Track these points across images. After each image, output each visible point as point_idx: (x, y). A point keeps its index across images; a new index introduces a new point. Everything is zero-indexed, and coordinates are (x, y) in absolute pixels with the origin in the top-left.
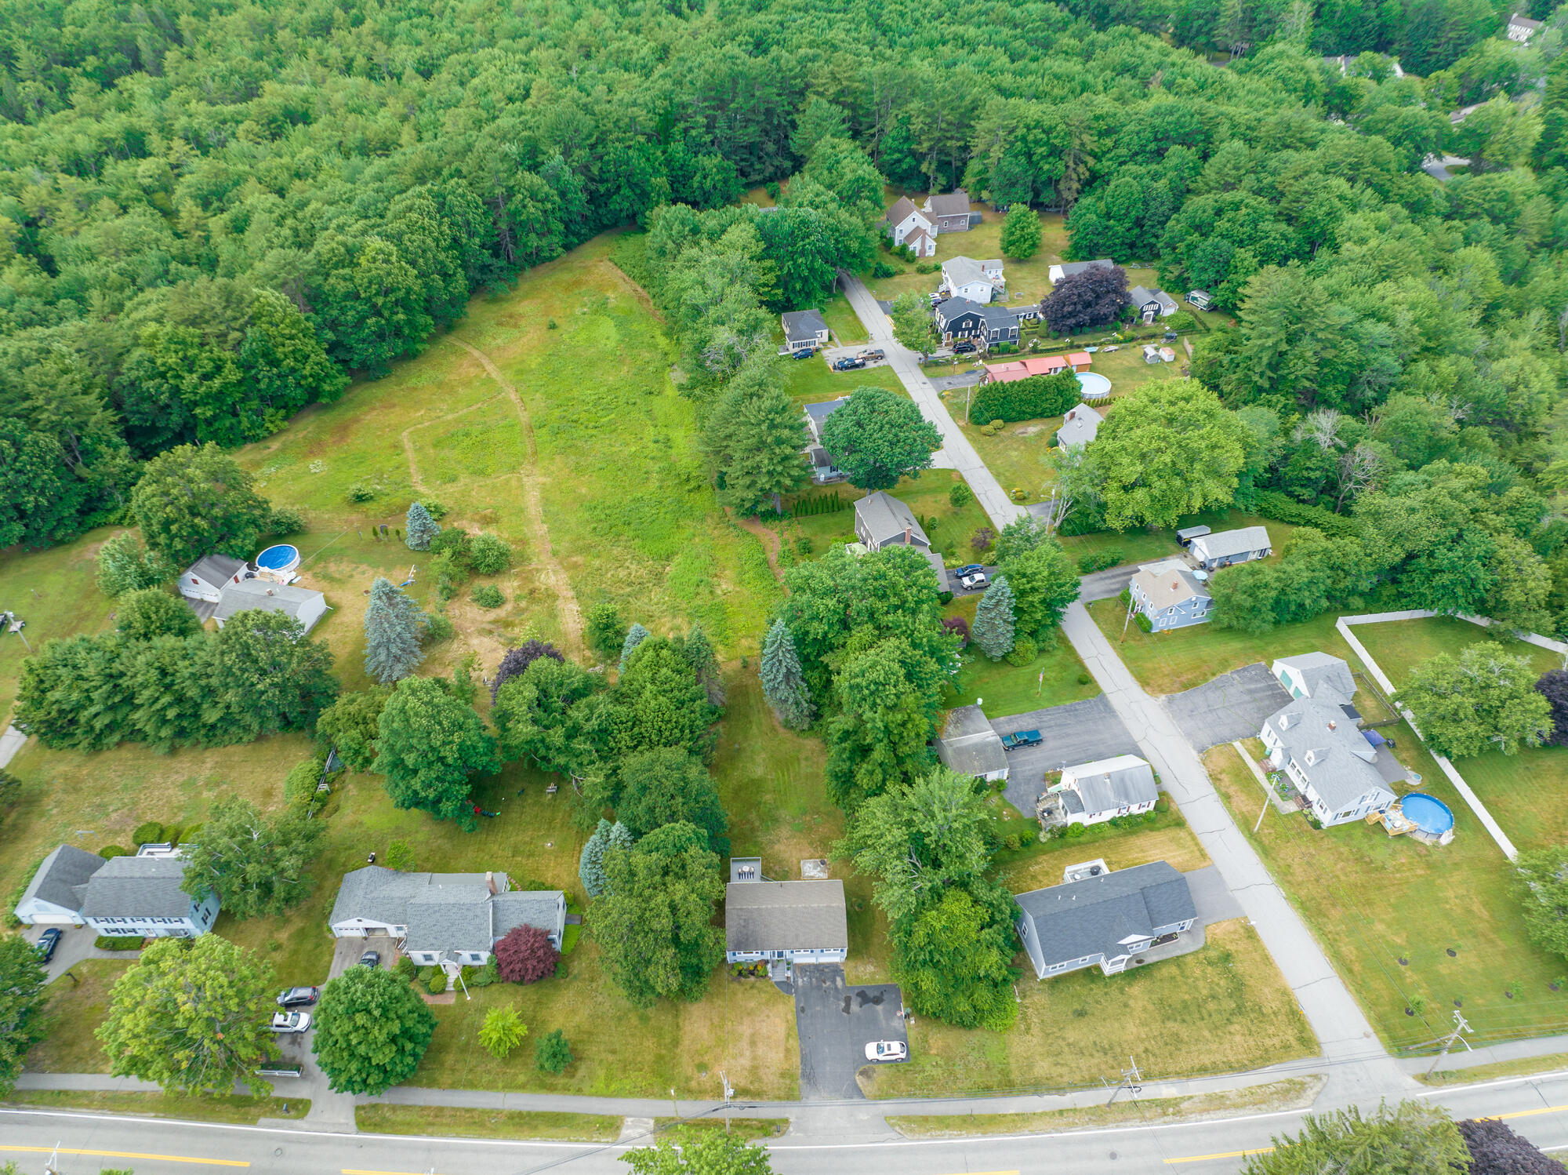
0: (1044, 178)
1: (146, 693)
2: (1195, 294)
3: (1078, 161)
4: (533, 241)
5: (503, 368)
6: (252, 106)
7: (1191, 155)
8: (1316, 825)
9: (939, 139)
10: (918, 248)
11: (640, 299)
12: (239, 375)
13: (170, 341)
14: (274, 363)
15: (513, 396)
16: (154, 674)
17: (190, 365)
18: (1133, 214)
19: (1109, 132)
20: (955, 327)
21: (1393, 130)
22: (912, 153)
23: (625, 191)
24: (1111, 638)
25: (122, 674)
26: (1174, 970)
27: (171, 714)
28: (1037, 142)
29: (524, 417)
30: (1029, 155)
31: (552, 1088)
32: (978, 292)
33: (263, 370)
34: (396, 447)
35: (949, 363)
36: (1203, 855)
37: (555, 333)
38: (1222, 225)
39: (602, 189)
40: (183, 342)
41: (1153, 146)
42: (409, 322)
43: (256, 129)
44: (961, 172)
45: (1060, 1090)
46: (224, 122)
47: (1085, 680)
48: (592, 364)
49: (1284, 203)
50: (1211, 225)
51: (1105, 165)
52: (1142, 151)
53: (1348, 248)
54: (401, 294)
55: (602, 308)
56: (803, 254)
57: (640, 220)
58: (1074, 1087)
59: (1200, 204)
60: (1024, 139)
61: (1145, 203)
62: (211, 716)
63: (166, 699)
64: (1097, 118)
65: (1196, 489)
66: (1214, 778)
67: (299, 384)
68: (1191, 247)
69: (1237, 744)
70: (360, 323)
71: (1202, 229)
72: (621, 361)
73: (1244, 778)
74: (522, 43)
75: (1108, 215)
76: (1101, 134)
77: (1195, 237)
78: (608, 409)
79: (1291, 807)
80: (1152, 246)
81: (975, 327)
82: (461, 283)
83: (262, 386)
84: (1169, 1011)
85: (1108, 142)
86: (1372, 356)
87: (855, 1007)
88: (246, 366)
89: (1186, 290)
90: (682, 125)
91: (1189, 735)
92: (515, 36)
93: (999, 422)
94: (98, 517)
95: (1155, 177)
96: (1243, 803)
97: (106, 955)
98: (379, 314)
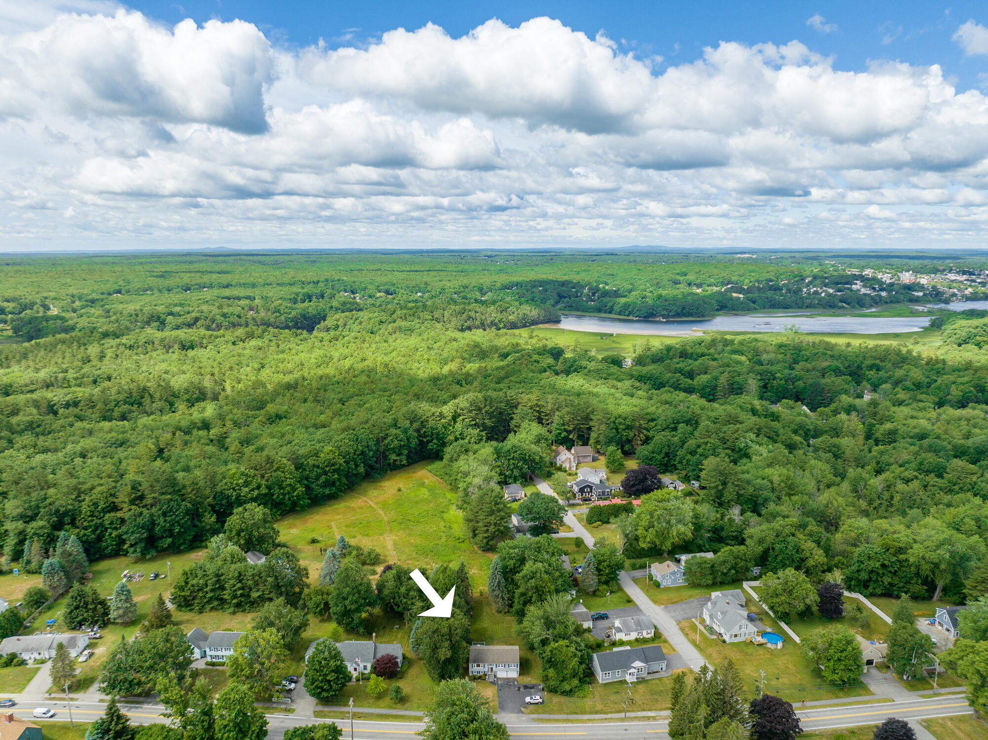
0: (624, 439)
1: (232, 582)
2: (693, 482)
3: (640, 432)
4: (393, 457)
5: (376, 503)
6: (263, 412)
7: (689, 428)
8: (724, 642)
9: (578, 424)
10: (568, 466)
11: (439, 483)
12: (267, 491)
13: (242, 474)
14: (281, 488)
15: (381, 512)
16: (236, 574)
17: (246, 484)
18: (664, 451)
19: (652, 420)
20: (582, 490)
21: (793, 426)
22: (565, 430)
23: (435, 441)
24: (642, 589)
25: (222, 575)
26: (658, 681)
27: (239, 593)
28: (620, 424)
29: (386, 519)
30: (617, 429)
31: (395, 708)
32: (595, 479)
33: (276, 491)
34: (330, 527)
35: (578, 505)
36: (674, 650)
37: (400, 493)
38: (700, 450)
39: (425, 440)
40: (247, 475)
41: (672, 426)
42: (339, 480)
43: (264, 420)
44: (588, 439)
45: (605, 713)
46: (249, 417)
47: (629, 601)
48: (417, 503)
49: (729, 443)
50: (696, 452)
51: (650, 434)
52: (667, 428)
53: (754, 458)
54: (337, 467)
55: (422, 485)
56: (513, 459)
57: (441, 454)
58: (611, 712)
59: (691, 443)
60: (614, 422)
61: (669, 446)
62: (255, 595)
63: (239, 585)
64: (647, 414)
65: (674, 529)
66: (682, 629)
67: (289, 499)
68: (688, 461)
69: (693, 620)
70: (317, 478)
71: (693, 453)
72: (430, 502)
73: (694, 628)
74: (388, 393)
75: (653, 452)
76: (649, 421)
77: (689, 456)
78: (423, 517)
79: (714, 637)
80: (675, 465)
81: (591, 491)
82: (362, 469)
83: (275, 497)
84: (652, 693)
85: (653, 424)
86: (761, 492)
87: (522, 690)
88: (269, 488)
89: (689, 481)
90: (462, 417)
91: (672, 617)
92: (385, 390)
93: (599, 523)
94: (198, 544)
95: (673, 436)
96: (692, 636)
97: (210, 667)
98: (326, 474)
